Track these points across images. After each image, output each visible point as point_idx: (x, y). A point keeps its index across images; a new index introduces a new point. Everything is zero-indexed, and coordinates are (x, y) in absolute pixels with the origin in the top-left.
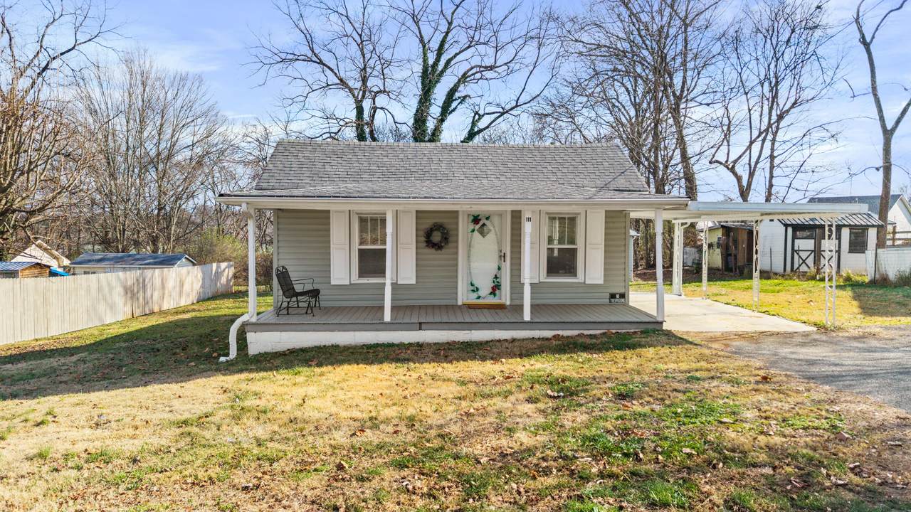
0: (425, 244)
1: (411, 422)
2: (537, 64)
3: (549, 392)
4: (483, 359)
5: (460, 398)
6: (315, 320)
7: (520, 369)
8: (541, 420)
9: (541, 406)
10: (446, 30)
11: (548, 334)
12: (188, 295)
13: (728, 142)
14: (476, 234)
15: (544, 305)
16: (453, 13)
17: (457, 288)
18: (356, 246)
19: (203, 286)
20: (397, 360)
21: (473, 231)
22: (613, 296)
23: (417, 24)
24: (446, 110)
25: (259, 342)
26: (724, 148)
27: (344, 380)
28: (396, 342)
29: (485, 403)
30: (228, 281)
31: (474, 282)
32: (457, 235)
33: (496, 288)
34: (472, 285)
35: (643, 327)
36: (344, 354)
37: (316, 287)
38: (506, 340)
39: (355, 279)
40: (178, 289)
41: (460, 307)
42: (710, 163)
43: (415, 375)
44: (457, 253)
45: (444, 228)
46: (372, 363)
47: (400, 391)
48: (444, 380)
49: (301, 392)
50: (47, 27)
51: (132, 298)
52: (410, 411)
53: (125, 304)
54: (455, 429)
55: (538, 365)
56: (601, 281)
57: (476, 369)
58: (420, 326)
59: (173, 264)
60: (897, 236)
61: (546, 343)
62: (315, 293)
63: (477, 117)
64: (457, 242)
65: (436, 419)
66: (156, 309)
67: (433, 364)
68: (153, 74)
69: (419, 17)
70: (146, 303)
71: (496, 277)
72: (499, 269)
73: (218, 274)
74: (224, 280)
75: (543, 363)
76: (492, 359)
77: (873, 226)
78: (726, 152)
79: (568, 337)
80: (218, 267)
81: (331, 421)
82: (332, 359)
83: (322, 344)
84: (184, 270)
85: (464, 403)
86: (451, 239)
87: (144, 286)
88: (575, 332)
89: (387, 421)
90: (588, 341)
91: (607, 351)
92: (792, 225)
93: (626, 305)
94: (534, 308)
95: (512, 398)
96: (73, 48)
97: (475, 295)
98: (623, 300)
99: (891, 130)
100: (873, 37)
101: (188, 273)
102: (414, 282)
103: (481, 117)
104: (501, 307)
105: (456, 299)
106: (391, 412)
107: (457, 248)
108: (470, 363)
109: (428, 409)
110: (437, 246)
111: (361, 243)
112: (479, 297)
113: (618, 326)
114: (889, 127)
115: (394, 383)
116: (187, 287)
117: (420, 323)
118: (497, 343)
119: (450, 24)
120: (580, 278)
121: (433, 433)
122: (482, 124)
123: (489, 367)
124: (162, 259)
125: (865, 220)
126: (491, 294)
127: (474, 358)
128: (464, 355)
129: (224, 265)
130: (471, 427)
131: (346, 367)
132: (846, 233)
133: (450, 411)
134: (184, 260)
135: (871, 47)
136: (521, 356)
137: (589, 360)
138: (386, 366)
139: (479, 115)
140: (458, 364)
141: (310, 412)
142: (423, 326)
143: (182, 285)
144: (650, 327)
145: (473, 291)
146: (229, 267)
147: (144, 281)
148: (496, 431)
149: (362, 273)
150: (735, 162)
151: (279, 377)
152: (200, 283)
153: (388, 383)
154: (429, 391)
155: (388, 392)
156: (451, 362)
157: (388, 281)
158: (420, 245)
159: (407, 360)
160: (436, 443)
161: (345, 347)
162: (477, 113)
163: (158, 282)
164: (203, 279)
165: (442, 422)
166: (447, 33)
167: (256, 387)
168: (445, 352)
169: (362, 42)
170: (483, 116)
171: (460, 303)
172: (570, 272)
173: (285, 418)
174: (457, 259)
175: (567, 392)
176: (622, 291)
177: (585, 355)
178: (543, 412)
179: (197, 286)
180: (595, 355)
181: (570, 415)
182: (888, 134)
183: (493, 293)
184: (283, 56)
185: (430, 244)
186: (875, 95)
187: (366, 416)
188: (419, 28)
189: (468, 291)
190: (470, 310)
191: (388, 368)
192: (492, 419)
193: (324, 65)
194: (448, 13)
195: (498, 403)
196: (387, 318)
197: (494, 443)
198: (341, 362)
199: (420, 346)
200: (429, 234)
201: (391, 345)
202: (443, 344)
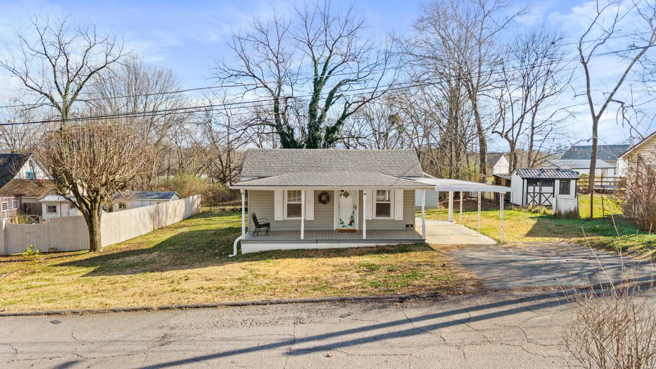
0: (318, 201)
1: (316, 279)
2: (385, 72)
3: (365, 269)
4: (344, 256)
5: (333, 271)
6: (270, 238)
7: (358, 261)
8: (360, 278)
9: (361, 274)
10: (329, 56)
11: (374, 245)
12: (178, 216)
13: (504, 118)
14: (343, 196)
15: (372, 230)
16: (333, 45)
17: (333, 222)
18: (286, 202)
19: (185, 211)
20: (308, 257)
21: (341, 195)
22: (407, 226)
23: (311, 49)
24: (329, 103)
25: (247, 248)
26: (501, 124)
27: (289, 265)
28: (306, 248)
29: (342, 273)
30: (198, 206)
31: (342, 219)
32: (333, 197)
33: (352, 222)
34: (341, 220)
35: (416, 242)
36: (285, 253)
37: (268, 222)
38: (355, 248)
39: (286, 218)
40: (174, 213)
41: (335, 231)
42: (493, 133)
43: (316, 263)
44: (333, 206)
45: (327, 194)
46: (297, 258)
47: (311, 269)
48: (327, 265)
49: (275, 269)
50: (86, 52)
51: (153, 220)
52: (316, 276)
53: (150, 224)
54: (331, 281)
55: (366, 259)
56: (402, 219)
57: (340, 260)
58: (317, 241)
59: (170, 198)
60: (604, 180)
61: (372, 249)
62: (268, 225)
63: (347, 105)
64: (333, 200)
65: (325, 278)
66: (164, 226)
67: (323, 259)
68: (142, 71)
69: (312, 44)
70: (159, 222)
71: (352, 217)
72: (353, 213)
73: (193, 203)
74: (196, 206)
75: (368, 258)
76: (347, 256)
77: (573, 179)
78: (503, 125)
79: (382, 246)
80: (193, 198)
81: (289, 279)
82: (280, 256)
83: (274, 249)
84: (176, 202)
85: (334, 273)
86: (330, 199)
87: (158, 213)
88: (386, 244)
89: (308, 278)
90: (390, 248)
91: (396, 253)
92: (527, 178)
93: (414, 230)
94: (368, 232)
95: (351, 271)
96: (104, 66)
97: (342, 225)
98: (412, 228)
99: (597, 117)
100: (589, 59)
101: (179, 203)
102: (313, 219)
103: (350, 105)
104: (354, 231)
105: (333, 227)
106: (309, 276)
107: (333, 203)
108: (338, 258)
109: (322, 275)
110: (324, 202)
111: (288, 201)
112: (344, 226)
113: (405, 241)
114: (596, 115)
115: (308, 266)
116: (178, 212)
117: (317, 240)
118: (351, 249)
119: (331, 52)
120: (392, 217)
121: (324, 282)
122: (350, 110)
123: (346, 260)
124: (162, 195)
125: (569, 176)
126: (349, 225)
127: (340, 256)
128: (336, 254)
129: (196, 197)
130: (336, 280)
131: (287, 259)
132: (557, 183)
133: (329, 276)
134: (175, 195)
135: (587, 65)
136: (360, 255)
137: (387, 257)
138: (303, 259)
139: (349, 103)
140: (333, 259)
141: (280, 275)
142: (318, 241)
143: (175, 211)
144: (419, 242)
145: (341, 223)
146: (198, 198)
147: (158, 209)
148: (345, 281)
149: (289, 215)
150: (507, 132)
151: (261, 263)
152: (184, 209)
153: (306, 266)
154: (322, 269)
155: (307, 269)
156: (330, 258)
157: (303, 218)
158: (316, 202)
159: (312, 257)
160: (325, 284)
161: (284, 250)
162: (347, 102)
163: (164, 210)
164: (186, 206)
165: (327, 278)
166: (329, 57)
167: (256, 267)
168: (328, 253)
169: (278, 62)
170: (351, 104)
171: (335, 229)
172: (387, 214)
173: (273, 278)
174: (333, 208)
175: (371, 269)
176: (412, 223)
177: (386, 255)
178: (361, 276)
179: (183, 210)
180: (390, 255)
181: (369, 277)
182: (596, 119)
183: (351, 224)
184: (231, 72)
185: (321, 201)
186: (589, 95)
187: (300, 277)
188: (312, 52)
189: (339, 224)
190: (340, 233)
191: (305, 260)
192: (344, 278)
193: (255, 77)
194: (330, 46)
195: (346, 273)
196: (302, 237)
197: (343, 284)
198: (285, 257)
199: (317, 250)
200: (320, 197)
201: (304, 250)
202: (327, 249)
